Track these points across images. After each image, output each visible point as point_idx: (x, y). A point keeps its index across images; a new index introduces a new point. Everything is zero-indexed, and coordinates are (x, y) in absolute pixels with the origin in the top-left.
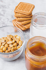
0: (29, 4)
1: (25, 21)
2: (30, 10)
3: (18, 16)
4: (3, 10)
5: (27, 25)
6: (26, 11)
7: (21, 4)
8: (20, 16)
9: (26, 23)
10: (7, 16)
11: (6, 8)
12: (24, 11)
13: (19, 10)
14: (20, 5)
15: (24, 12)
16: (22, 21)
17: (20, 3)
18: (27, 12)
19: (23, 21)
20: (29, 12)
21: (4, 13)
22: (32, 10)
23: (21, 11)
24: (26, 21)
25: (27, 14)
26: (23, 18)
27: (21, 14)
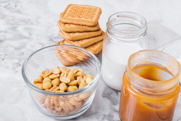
0: (88, 7)
1: (86, 39)
2: (95, 17)
3: (71, 30)
4: (26, 29)
5: (92, 48)
6: (86, 18)
7: (71, 7)
8: (74, 30)
9: (89, 44)
10: (38, 39)
11: (32, 24)
12: (83, 19)
13: (70, 17)
14: (69, 9)
15: (84, 21)
16: (80, 40)
17: (70, 5)
18: (90, 20)
19: (83, 39)
20: (94, 19)
21: (30, 34)
22: (98, 17)
23: (76, 18)
24: (89, 40)
25: (89, 24)
26: (81, 34)
27: (76, 25)
